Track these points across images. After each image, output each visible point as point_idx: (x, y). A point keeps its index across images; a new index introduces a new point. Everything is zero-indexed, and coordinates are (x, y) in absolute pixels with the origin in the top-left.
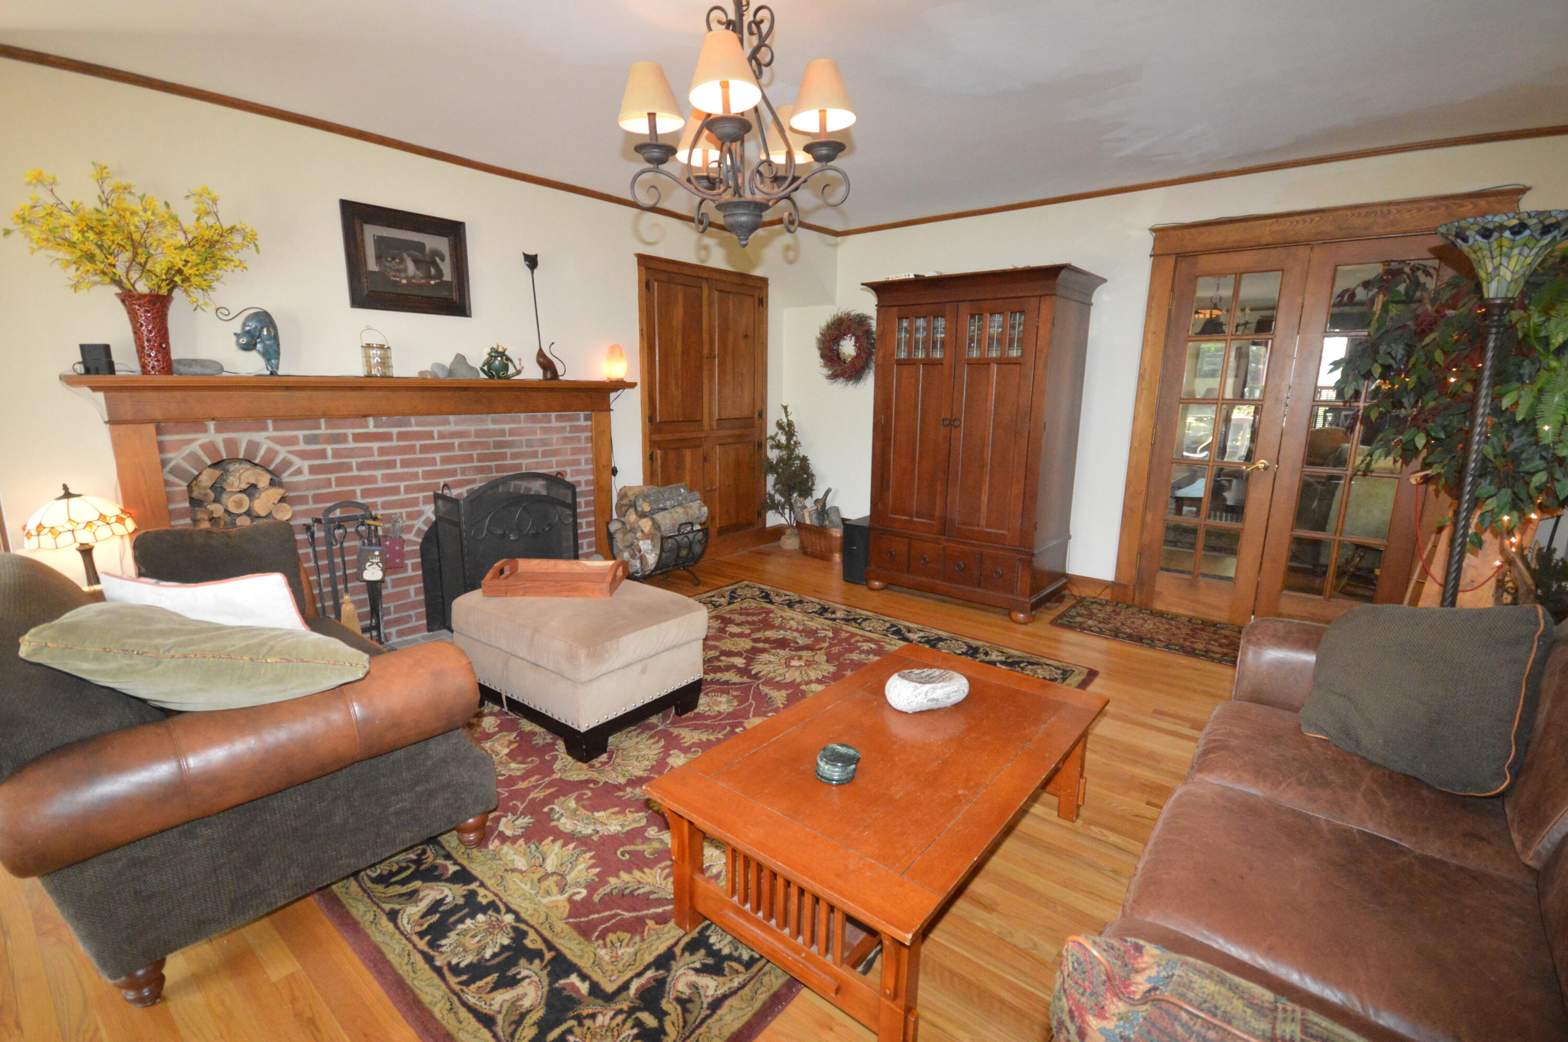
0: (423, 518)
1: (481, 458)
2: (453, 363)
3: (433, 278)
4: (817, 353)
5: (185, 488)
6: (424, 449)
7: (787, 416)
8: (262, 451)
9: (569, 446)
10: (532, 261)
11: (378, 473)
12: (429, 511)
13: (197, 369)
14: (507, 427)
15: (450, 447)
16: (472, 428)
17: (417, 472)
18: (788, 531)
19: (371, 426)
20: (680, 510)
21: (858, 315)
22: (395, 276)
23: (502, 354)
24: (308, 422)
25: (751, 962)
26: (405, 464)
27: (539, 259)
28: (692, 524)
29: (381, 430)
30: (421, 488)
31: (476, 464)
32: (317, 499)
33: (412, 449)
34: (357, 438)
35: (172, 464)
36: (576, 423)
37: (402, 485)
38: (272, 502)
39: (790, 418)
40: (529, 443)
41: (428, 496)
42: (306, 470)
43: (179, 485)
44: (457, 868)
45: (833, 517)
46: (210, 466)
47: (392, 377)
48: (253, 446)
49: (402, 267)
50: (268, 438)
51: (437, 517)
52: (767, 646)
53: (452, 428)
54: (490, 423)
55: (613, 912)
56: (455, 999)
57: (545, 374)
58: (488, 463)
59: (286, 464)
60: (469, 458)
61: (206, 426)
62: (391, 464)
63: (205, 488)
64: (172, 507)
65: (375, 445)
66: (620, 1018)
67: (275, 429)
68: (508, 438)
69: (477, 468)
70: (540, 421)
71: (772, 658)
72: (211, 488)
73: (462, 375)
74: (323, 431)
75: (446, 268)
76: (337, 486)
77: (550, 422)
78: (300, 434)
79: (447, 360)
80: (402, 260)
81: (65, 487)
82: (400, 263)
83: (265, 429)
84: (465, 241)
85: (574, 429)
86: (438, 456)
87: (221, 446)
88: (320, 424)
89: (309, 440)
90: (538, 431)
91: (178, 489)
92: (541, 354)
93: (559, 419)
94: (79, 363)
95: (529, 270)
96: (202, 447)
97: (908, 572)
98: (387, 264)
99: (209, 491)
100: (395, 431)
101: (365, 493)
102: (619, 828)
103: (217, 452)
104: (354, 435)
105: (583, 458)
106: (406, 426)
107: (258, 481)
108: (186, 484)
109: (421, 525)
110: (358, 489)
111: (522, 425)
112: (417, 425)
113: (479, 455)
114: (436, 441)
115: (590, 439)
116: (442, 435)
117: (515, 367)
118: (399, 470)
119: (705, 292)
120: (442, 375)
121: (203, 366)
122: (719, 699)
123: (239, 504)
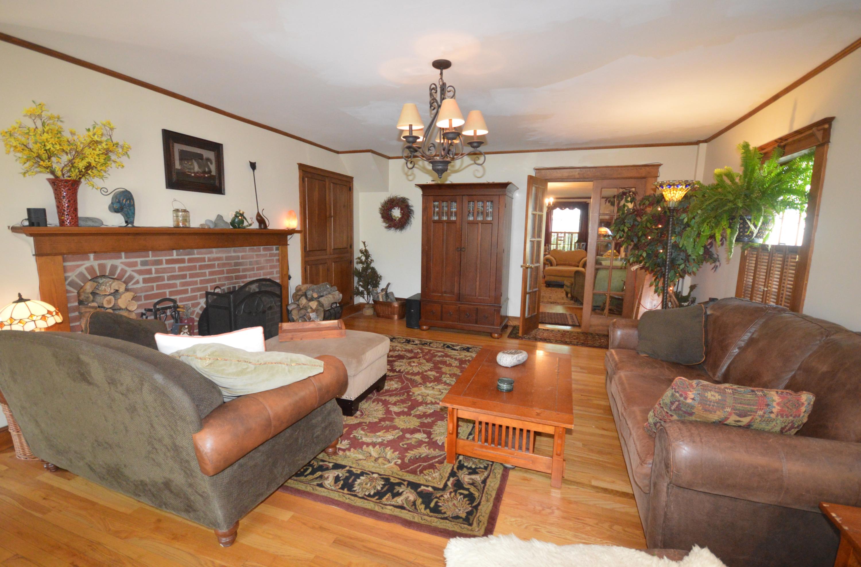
0: (199, 307)
1: (228, 272)
2: (217, 219)
3: (207, 173)
4: (380, 216)
5: (76, 294)
6: (201, 267)
7: (365, 247)
8: (118, 271)
9: (269, 264)
10: (253, 166)
11: (178, 282)
12: (202, 302)
13: (90, 223)
14: (240, 254)
15: (213, 266)
16: (224, 255)
17: (197, 281)
18: (367, 306)
19: (175, 255)
20: (330, 296)
21: (402, 198)
22: (189, 172)
23: (242, 215)
24: (143, 253)
25: (486, 468)
26: (191, 276)
27: (257, 165)
28: (336, 303)
29: (179, 257)
30: (199, 290)
31: (225, 275)
32: (147, 297)
33: (194, 268)
34: (168, 262)
35: (70, 279)
36: (272, 252)
37: (189, 288)
38: (128, 300)
39: (367, 248)
40: (251, 263)
41: (202, 294)
42: (141, 281)
43: (73, 292)
44: (332, 464)
45: (391, 297)
46: (90, 280)
47: (189, 228)
48: (114, 268)
49: (192, 167)
50: (122, 263)
51: (207, 305)
52: (394, 359)
53: (215, 255)
54: (232, 252)
55: (418, 464)
56: (380, 505)
57: (260, 226)
58: (231, 275)
59: (131, 278)
60: (222, 272)
61: (89, 257)
62: (184, 277)
63: (88, 293)
64: (69, 305)
65: (177, 266)
66: (453, 494)
67: (126, 258)
68: (241, 261)
69: (226, 277)
70: (256, 251)
71: (401, 364)
72: (91, 293)
73: (221, 226)
74: (151, 258)
75: (213, 167)
76: (157, 290)
77: (260, 251)
78: (139, 260)
79: (213, 218)
80: (192, 164)
81: (20, 295)
82: (191, 165)
83: (120, 258)
84: (222, 154)
85: (271, 255)
86: (207, 271)
87: (97, 268)
88: (149, 254)
89: (143, 263)
90: (255, 256)
91: (72, 294)
92: (258, 215)
93: (264, 250)
94: (26, 219)
95: (252, 170)
96: (87, 269)
97: (442, 320)
98: (185, 165)
99: (90, 295)
100: (186, 257)
101: (171, 293)
102: (393, 437)
103: (95, 271)
104: (166, 260)
105: (275, 270)
106: (192, 255)
107: (119, 288)
108: (76, 291)
109: (198, 310)
110: (167, 291)
111: (248, 253)
112: (198, 254)
113: (227, 270)
114: (207, 263)
115: (278, 260)
116: (210, 260)
117: (248, 222)
118: (188, 279)
119: (327, 183)
120: (212, 226)
121: (93, 222)
122: (391, 383)
123: (109, 302)
